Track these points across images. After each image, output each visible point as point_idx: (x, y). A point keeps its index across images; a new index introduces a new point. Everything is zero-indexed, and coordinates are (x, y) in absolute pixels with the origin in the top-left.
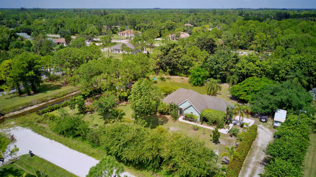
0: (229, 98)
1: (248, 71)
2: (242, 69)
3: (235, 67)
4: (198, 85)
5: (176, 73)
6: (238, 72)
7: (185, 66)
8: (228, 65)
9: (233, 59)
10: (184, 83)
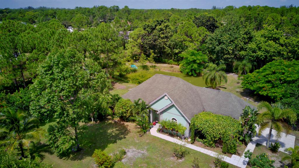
0: (239, 93)
1: (267, 54)
2: (258, 51)
3: (247, 48)
4: (192, 75)
5: (164, 60)
6: (250, 56)
7: (176, 50)
8: (236, 46)
9: (243, 37)
10: (174, 72)
